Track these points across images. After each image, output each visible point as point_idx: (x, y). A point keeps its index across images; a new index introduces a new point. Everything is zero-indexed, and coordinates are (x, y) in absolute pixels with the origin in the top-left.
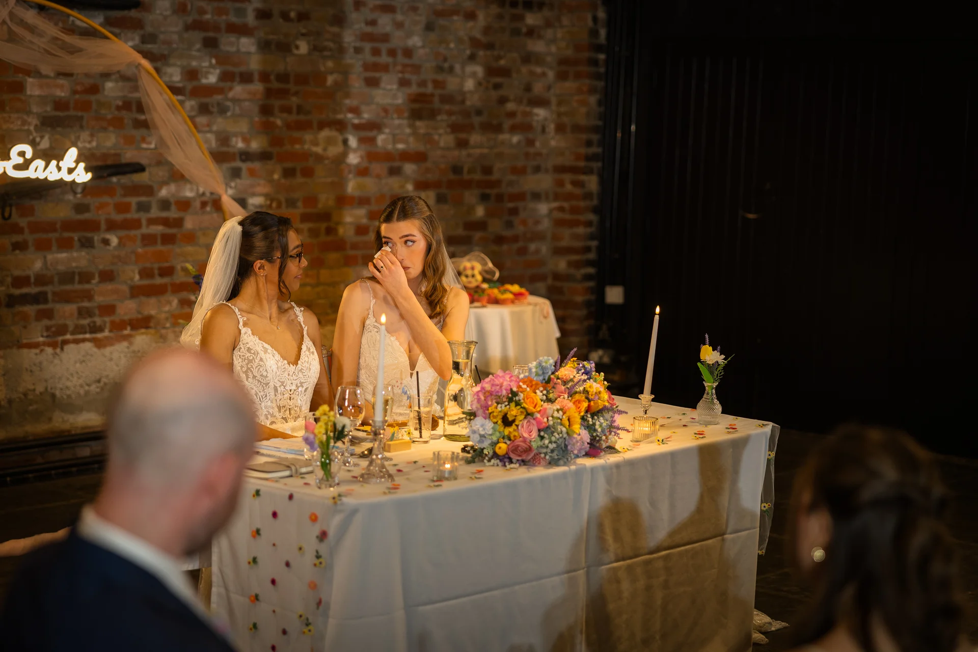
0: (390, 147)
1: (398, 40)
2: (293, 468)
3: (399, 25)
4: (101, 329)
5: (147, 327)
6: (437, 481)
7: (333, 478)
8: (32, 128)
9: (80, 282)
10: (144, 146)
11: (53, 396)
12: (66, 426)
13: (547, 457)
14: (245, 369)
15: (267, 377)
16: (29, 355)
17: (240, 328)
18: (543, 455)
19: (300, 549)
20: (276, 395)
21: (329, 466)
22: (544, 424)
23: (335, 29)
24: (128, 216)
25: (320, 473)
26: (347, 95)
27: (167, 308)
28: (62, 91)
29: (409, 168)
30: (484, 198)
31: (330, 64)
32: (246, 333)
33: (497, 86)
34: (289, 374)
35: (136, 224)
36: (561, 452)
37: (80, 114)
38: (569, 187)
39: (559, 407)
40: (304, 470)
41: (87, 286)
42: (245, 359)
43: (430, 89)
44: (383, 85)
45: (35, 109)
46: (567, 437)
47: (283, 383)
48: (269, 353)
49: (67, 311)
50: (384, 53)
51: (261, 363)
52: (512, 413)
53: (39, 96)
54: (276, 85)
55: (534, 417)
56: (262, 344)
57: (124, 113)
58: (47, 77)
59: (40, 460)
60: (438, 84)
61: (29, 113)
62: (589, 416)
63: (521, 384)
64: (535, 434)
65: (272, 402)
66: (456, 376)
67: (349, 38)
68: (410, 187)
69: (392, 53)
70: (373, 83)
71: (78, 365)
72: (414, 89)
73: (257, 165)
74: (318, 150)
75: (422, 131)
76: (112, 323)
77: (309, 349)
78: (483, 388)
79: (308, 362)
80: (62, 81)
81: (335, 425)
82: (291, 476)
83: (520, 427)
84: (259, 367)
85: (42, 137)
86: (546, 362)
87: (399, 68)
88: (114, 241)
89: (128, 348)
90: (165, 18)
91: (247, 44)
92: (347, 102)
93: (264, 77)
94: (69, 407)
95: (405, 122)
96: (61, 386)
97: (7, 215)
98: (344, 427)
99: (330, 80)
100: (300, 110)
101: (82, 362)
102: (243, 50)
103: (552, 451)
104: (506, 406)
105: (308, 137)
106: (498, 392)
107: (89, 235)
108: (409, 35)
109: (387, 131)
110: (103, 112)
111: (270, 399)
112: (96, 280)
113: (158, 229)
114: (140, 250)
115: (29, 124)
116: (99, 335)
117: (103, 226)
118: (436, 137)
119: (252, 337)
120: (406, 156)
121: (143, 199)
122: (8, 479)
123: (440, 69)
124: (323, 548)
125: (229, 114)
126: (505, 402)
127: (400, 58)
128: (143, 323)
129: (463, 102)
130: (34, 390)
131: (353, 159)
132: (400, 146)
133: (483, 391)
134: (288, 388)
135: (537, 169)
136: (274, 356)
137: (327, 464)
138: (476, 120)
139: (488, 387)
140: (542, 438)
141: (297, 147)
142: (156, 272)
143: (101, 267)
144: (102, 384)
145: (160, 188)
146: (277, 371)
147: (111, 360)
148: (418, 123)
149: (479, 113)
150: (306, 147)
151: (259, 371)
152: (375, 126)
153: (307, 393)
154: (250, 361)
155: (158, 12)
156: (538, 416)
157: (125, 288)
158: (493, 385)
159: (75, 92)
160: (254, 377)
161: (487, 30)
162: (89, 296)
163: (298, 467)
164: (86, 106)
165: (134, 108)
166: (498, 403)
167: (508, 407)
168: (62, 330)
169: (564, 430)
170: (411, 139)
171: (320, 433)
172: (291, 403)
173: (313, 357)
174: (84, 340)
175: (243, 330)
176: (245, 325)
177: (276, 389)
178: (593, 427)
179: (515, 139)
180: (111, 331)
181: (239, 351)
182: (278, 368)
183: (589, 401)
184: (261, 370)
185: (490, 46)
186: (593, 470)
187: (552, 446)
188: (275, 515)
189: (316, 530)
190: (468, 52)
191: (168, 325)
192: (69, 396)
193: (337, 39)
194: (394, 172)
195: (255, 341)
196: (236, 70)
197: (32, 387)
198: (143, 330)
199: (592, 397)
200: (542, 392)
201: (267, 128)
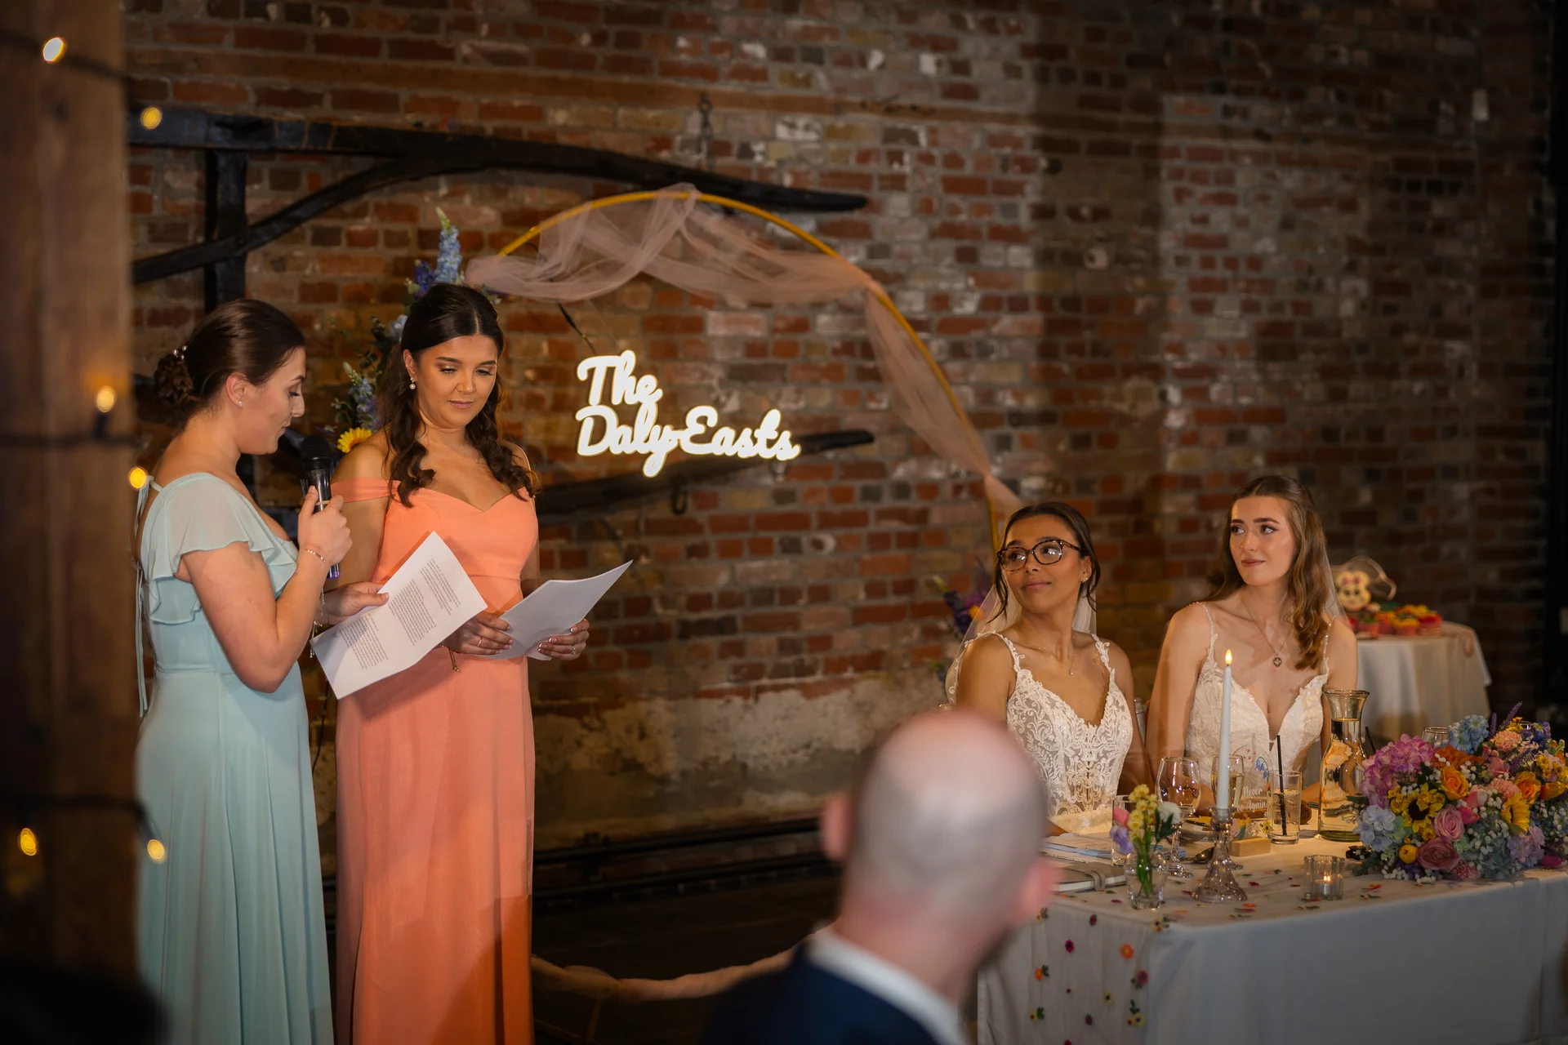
0: (1229, 401)
1: (1240, 243)
2: (1096, 877)
3: (1242, 223)
4: (810, 671)
5: (877, 668)
6: (1311, 900)
7: (1156, 893)
8: (715, 382)
9: (783, 603)
10: (872, 405)
11: (744, 767)
12: (761, 811)
13: (1479, 867)
14: (1022, 731)
15: (1054, 742)
16: (710, 709)
17: (1017, 670)
18: (1472, 864)
19: (1108, 998)
20: (1067, 770)
21: (1149, 876)
22: (1473, 818)
23: (1147, 231)
24: (849, 507)
25: (1136, 886)
26: (1165, 327)
27: (905, 640)
28: (756, 328)
29: (1258, 433)
30: (1371, 476)
31: (1140, 282)
32: (1024, 677)
33: (1389, 310)
34: (1086, 740)
35: (860, 519)
36: (1501, 860)
37: (781, 361)
38: (1501, 458)
39: (1496, 792)
40: (1111, 881)
41: (790, 609)
42: (1022, 717)
43: (1288, 315)
44: (1218, 311)
45: (719, 356)
46: (1510, 838)
47: (1077, 751)
48: (1057, 708)
49: (762, 645)
50: (1219, 262)
51: (1046, 722)
52: (1424, 799)
53: (726, 338)
54: (1061, 314)
55: (1458, 806)
56: (1047, 693)
57: (844, 360)
58: (735, 309)
59: (726, 860)
60: (1299, 308)
61: (710, 361)
62: (1543, 805)
63: (1437, 755)
64: (1459, 832)
65: (1061, 779)
66: (1336, 744)
67: (1167, 243)
68: (1259, 461)
69: (1231, 263)
70: (1203, 308)
71: (779, 723)
72: (1265, 316)
73: (1033, 431)
74: (1123, 407)
75: (1277, 377)
76: (827, 661)
77: (1118, 703)
78: (1379, 762)
79: (1115, 722)
80: (757, 315)
81: (1157, 814)
82: (1093, 889)
83: (1436, 822)
84: (1043, 728)
85: (729, 395)
86: (1475, 724)
87: (1242, 285)
88: (830, 542)
89: (850, 697)
90: (902, 220)
91: (1019, 256)
92: (1166, 337)
93: (1045, 303)
94: (767, 783)
95: (1251, 365)
96: (753, 752)
97: (679, 506)
98: (1171, 818)
99: (1140, 305)
100: (1097, 350)
101: (785, 718)
102: (1013, 263)
103: (1487, 858)
104: (1414, 789)
105: (1108, 389)
106: (1402, 767)
107: (794, 534)
108: (1257, 236)
109: (1224, 378)
110: (815, 357)
111: (1058, 775)
112: (802, 602)
113: (894, 526)
114: (866, 557)
115: (711, 377)
116: (809, 680)
117: (814, 522)
118: (1298, 387)
119: (1033, 683)
120: (1254, 415)
121: (871, 482)
122: (681, 887)
123: (1303, 286)
124: (1141, 998)
125: (993, 357)
126: (1412, 783)
127: (1244, 271)
128: (871, 662)
129: (1338, 333)
130: (716, 758)
131: (1175, 420)
132: (1245, 401)
133: (1380, 767)
134: (1085, 759)
135: (1452, 432)
136: (1064, 712)
137: (1147, 872)
138: (1358, 360)
139: (1386, 760)
140: (1471, 838)
141: (1093, 403)
142: (890, 588)
143: (811, 581)
144: (811, 750)
145: (895, 467)
146: (1069, 734)
147: (825, 715)
148: (1272, 366)
149: (1362, 349)
150: (1106, 403)
151: (1043, 735)
152: (1206, 372)
153: (1113, 767)
154: (1030, 719)
155: (892, 212)
156: (1465, 804)
157: (844, 611)
158: (1393, 757)
159: (775, 330)
160: (1036, 742)
161: (1373, 226)
162: (793, 622)
163: (1103, 876)
164: (789, 350)
165: (858, 350)
166: (1402, 785)
167: (1417, 790)
168: (756, 672)
169: (1504, 825)
170: (1261, 391)
171: (1135, 825)
172: (1090, 780)
173: (1124, 714)
174: (787, 687)
175: (1021, 673)
176: (1023, 665)
177: (1067, 761)
178: (1550, 823)
179: (1418, 387)
180: (825, 673)
181: (1014, 704)
182: (1070, 729)
183: (1543, 782)
184: (1046, 732)
185: (1378, 250)
186: (1550, 887)
187: (1485, 851)
188: (1069, 946)
189: (1130, 972)
190: (1345, 259)
191: (906, 665)
192: (766, 768)
193: (1151, 244)
194: (1236, 438)
195: (1038, 689)
196: (1004, 294)
197: (714, 754)
198: (871, 673)
199: (1548, 777)
200: (1469, 768)
201: (1048, 376)
